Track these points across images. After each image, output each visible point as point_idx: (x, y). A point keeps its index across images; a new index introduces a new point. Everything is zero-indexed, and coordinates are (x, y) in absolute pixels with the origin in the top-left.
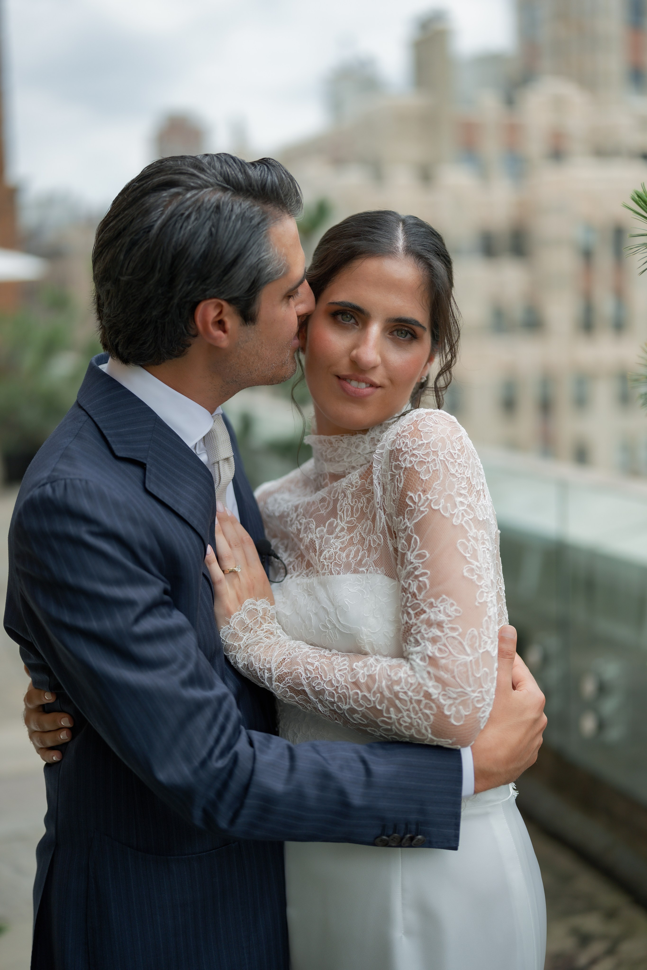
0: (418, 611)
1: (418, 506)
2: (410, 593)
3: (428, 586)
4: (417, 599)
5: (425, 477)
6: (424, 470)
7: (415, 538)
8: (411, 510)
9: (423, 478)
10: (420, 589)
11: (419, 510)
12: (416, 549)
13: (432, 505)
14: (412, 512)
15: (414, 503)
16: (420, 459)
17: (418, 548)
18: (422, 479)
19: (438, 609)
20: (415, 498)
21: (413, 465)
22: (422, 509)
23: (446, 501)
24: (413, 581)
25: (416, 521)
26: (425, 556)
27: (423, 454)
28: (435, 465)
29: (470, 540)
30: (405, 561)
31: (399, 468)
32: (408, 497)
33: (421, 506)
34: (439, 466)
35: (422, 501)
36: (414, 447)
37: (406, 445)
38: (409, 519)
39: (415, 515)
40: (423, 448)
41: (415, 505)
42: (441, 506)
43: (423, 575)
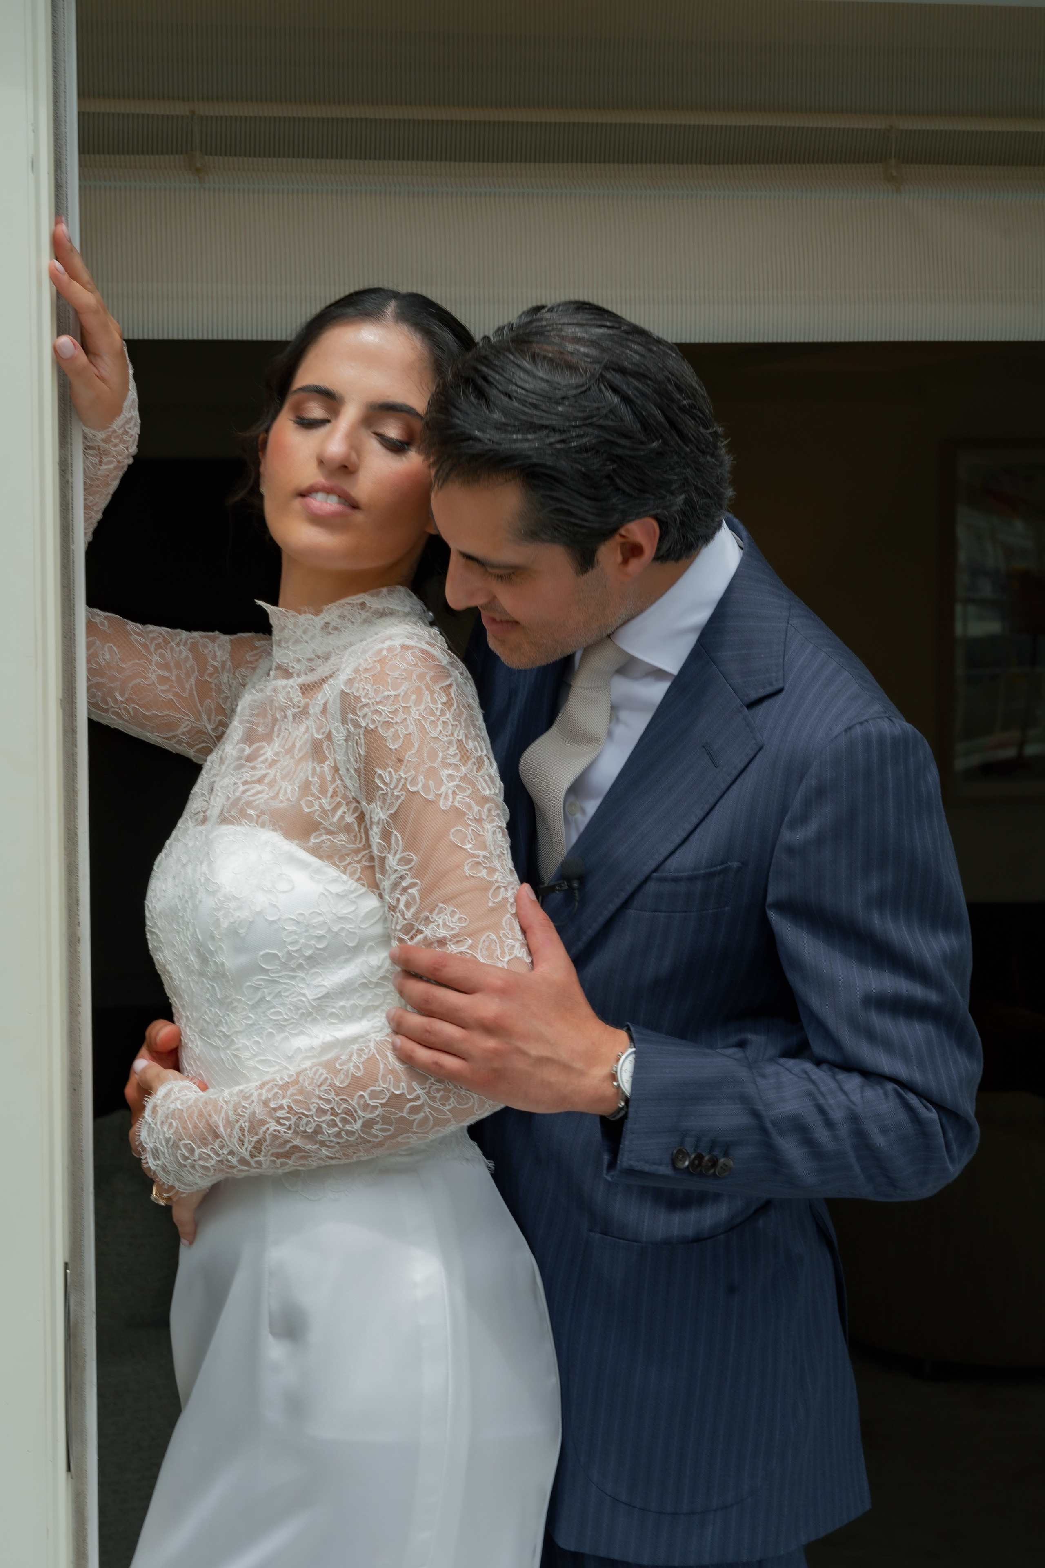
1: (390, 789)
2: (400, 911)
3: (418, 900)
4: (406, 916)
5: (394, 746)
6: (391, 735)
7: (395, 835)
8: (383, 794)
9: (392, 748)
10: (408, 903)
11: (392, 794)
12: (399, 852)
13: (409, 787)
14: (384, 797)
15: (386, 784)
16: (385, 718)
17: (400, 849)
18: (390, 749)
19: (436, 924)
20: (385, 777)
21: (376, 727)
22: (396, 792)
23: (427, 778)
24: (401, 895)
25: (392, 812)
26: (412, 860)
27: (389, 712)
28: (407, 728)
29: (470, 825)
30: (388, 868)
31: (357, 725)
32: (377, 775)
33: (395, 788)
34: (412, 728)
35: (394, 780)
36: (378, 700)
37: (367, 694)
38: (382, 808)
39: (389, 801)
40: (390, 702)
41: (387, 787)
42: (420, 786)
43: (414, 885)
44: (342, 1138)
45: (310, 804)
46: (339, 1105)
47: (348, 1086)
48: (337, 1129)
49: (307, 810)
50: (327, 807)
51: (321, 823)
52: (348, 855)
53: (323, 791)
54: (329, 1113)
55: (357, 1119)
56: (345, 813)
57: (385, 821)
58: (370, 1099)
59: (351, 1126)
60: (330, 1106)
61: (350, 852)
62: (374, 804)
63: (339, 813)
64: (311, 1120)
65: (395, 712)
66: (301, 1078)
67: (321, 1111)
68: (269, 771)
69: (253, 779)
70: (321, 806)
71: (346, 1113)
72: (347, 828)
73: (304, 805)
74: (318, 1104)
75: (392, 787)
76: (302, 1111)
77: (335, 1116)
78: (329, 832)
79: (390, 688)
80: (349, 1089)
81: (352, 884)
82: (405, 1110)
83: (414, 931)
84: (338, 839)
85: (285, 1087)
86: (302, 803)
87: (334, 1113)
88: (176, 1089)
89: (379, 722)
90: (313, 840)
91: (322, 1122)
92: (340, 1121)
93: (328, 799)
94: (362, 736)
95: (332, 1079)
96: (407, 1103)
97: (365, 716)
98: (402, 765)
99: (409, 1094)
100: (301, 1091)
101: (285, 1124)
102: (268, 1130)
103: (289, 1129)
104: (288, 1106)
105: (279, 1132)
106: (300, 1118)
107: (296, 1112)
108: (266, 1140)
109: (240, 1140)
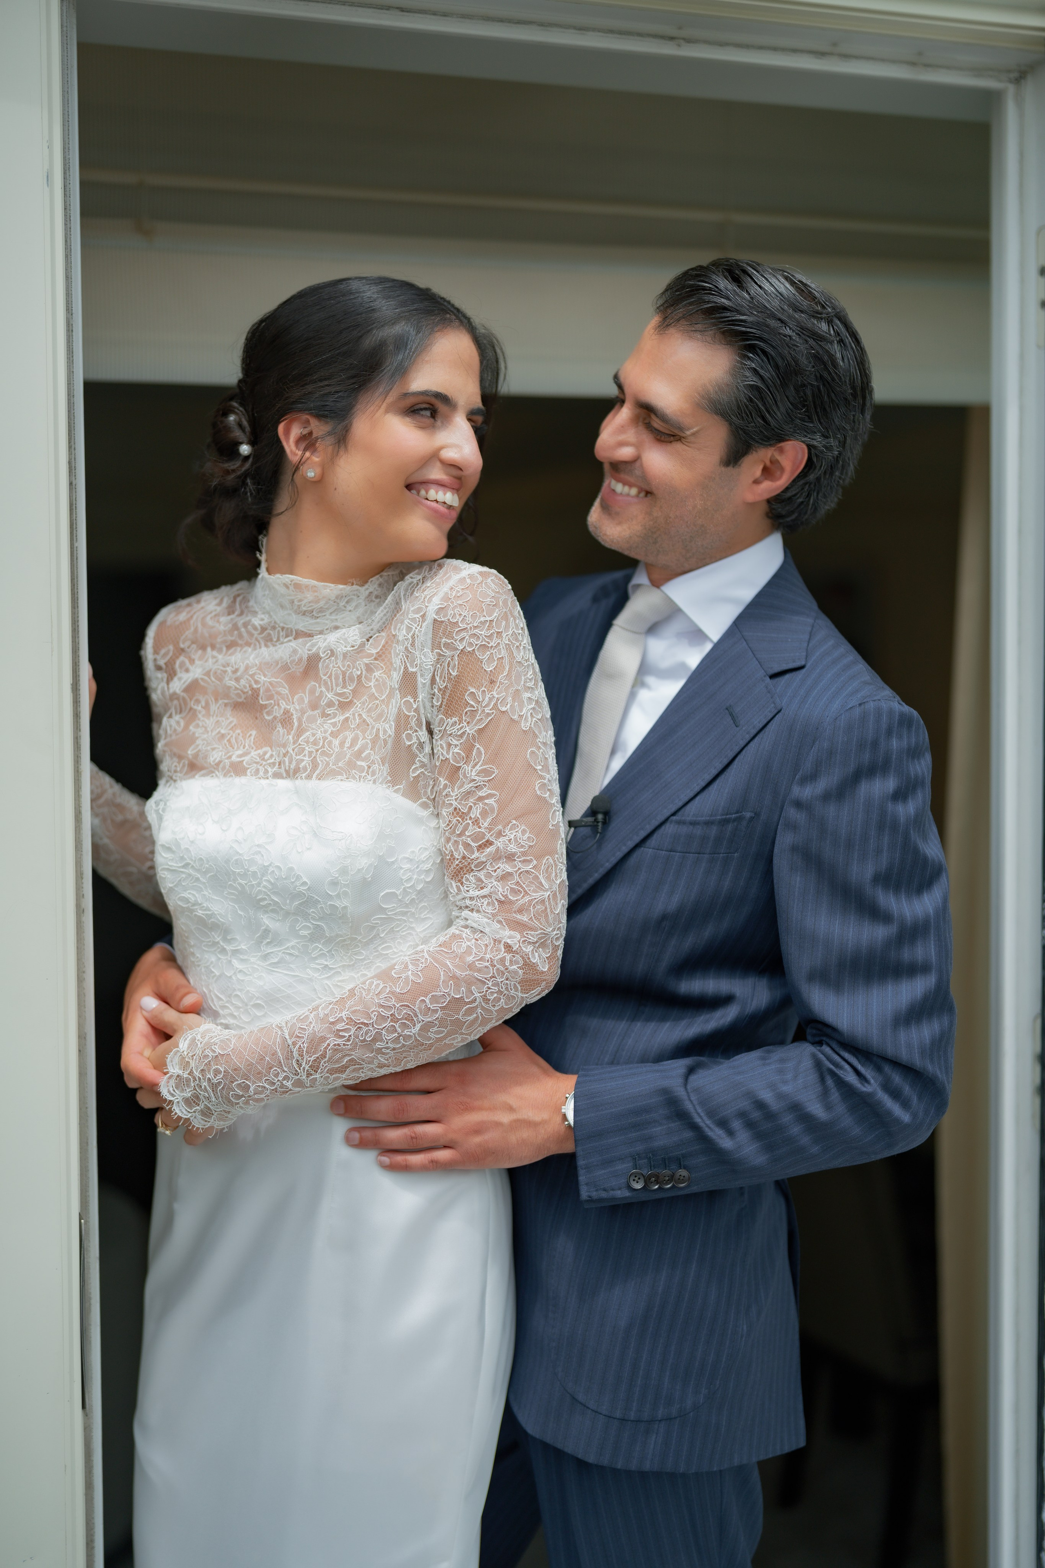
0: (483, 843)
1: (481, 706)
2: (471, 819)
3: (496, 811)
4: (480, 827)
5: (489, 668)
6: (487, 658)
7: (478, 748)
8: (472, 710)
9: (486, 669)
10: (484, 813)
11: (482, 711)
12: (480, 764)
13: (499, 706)
14: (473, 714)
15: (478, 701)
16: (482, 642)
17: (481, 761)
19: (508, 838)
20: (478, 694)
22: (487, 710)
23: (514, 700)
24: (475, 804)
25: (480, 727)
26: (495, 773)
27: (485, 636)
28: (501, 650)
29: (540, 748)
30: (462, 777)
31: (452, 648)
32: (469, 693)
33: (484, 707)
34: (506, 652)
35: (486, 699)
36: (474, 625)
37: (463, 620)
38: (468, 723)
39: (477, 717)
41: (478, 704)
42: (508, 706)
43: (489, 796)
44: (399, 1042)
46: (400, 1011)
48: (396, 1035)
54: (389, 1020)
55: (417, 1024)
57: (471, 735)
59: (409, 1030)
60: (391, 1013)
64: (371, 1028)
65: (490, 637)
66: (357, 991)
67: (381, 1018)
71: (406, 1019)
74: (378, 1012)
75: (483, 705)
76: (362, 1020)
77: (395, 1022)
78: (422, 764)
80: (410, 995)
82: (461, 1013)
87: (394, 1018)
89: (476, 645)
91: (381, 1029)
92: (400, 1026)
94: (456, 658)
95: (391, 987)
96: (464, 1006)
97: (462, 640)
98: (495, 686)
99: (467, 998)
100: (361, 1002)
101: (345, 1037)
102: (329, 1045)
103: (348, 1040)
104: (347, 1018)
105: (339, 1045)
106: (359, 1028)
107: (356, 1022)
108: (325, 1057)
109: (298, 1061)
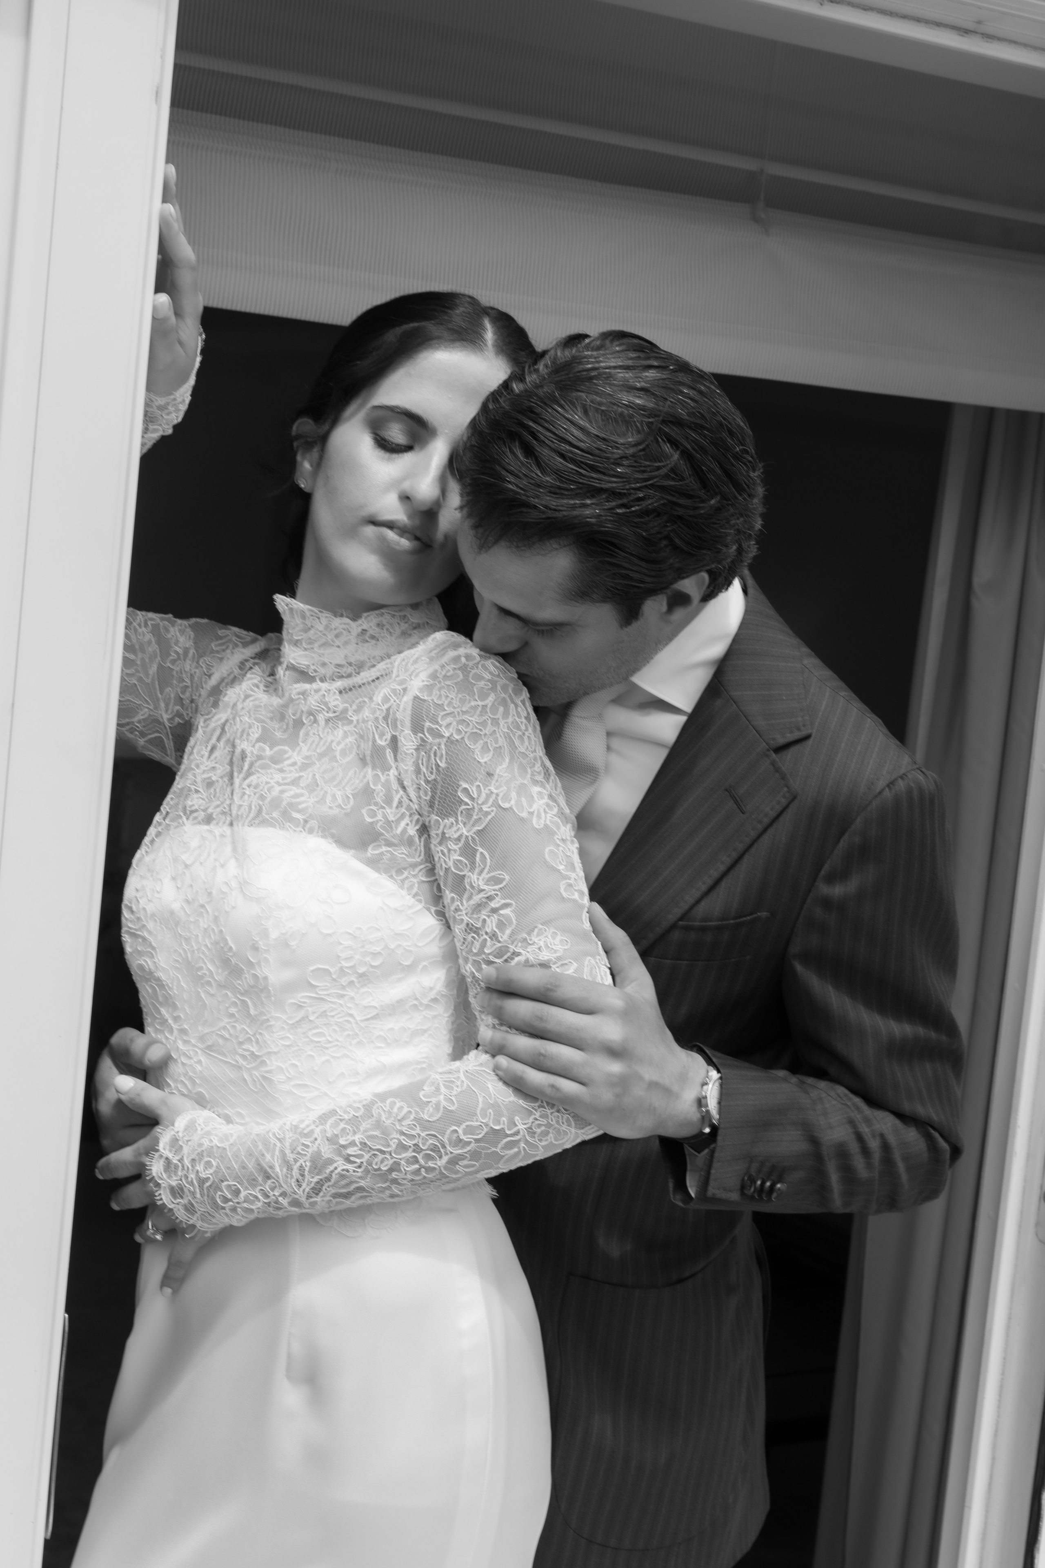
1: (478, 804)
2: (486, 933)
3: (514, 921)
4: (499, 942)
5: (483, 758)
6: (479, 746)
7: (481, 853)
8: (468, 809)
9: (481, 761)
10: (501, 925)
11: (481, 810)
12: (486, 870)
13: (500, 802)
14: (469, 813)
15: (472, 799)
16: (470, 729)
17: (488, 867)
18: (479, 762)
19: (537, 946)
20: (472, 790)
21: (463, 738)
22: (485, 808)
23: (519, 794)
24: (489, 916)
25: (479, 828)
26: (504, 879)
27: (477, 723)
28: (496, 741)
29: (558, 845)
30: (468, 887)
31: (437, 734)
32: (461, 788)
33: (483, 803)
34: (502, 741)
35: (483, 796)
36: (464, 709)
37: (450, 704)
38: (464, 824)
39: (475, 817)
40: (478, 712)
41: (473, 801)
42: (513, 802)
43: (506, 906)
44: (420, 1174)
45: (373, 814)
46: (425, 1140)
47: (438, 1120)
48: (417, 1166)
49: (369, 820)
50: (391, 818)
51: (382, 834)
52: (405, 869)
53: (388, 800)
54: (411, 1150)
55: (443, 1155)
56: (407, 825)
57: (470, 838)
58: (464, 1134)
59: (435, 1162)
60: (413, 1142)
61: (407, 865)
62: (452, 820)
63: (403, 824)
64: (388, 1157)
65: (484, 724)
66: (375, 1112)
67: (402, 1147)
68: (302, 774)
69: (286, 781)
70: (384, 816)
71: (432, 1150)
72: (410, 842)
73: (365, 815)
74: (398, 1139)
75: (480, 802)
76: (378, 1147)
77: (418, 1153)
78: (389, 844)
79: (477, 698)
80: (439, 1124)
81: (410, 900)
82: (500, 1146)
83: (509, 954)
84: (400, 852)
85: (355, 1122)
86: (364, 812)
87: (417, 1148)
88: (200, 1121)
89: (466, 732)
90: (371, 852)
91: (401, 1159)
92: (423, 1158)
93: (394, 810)
94: (443, 747)
95: (417, 1112)
96: (504, 1138)
97: (448, 726)
98: (492, 779)
99: (509, 1129)
100: (378, 1124)
101: (355, 1162)
102: (336, 1168)
103: (360, 1167)
104: (361, 1143)
105: (348, 1171)
106: (374, 1155)
107: (371, 1148)
108: (330, 1181)
109: (298, 1181)
